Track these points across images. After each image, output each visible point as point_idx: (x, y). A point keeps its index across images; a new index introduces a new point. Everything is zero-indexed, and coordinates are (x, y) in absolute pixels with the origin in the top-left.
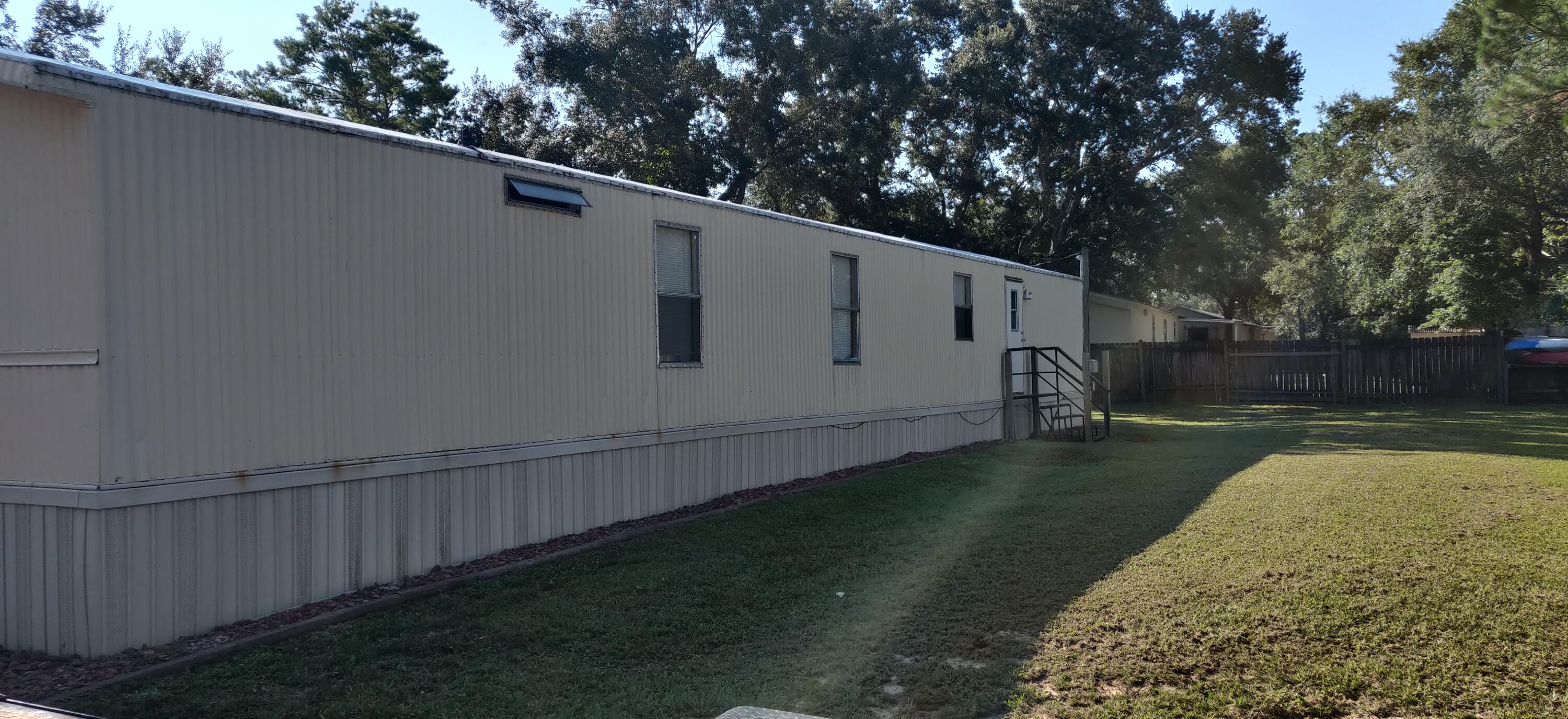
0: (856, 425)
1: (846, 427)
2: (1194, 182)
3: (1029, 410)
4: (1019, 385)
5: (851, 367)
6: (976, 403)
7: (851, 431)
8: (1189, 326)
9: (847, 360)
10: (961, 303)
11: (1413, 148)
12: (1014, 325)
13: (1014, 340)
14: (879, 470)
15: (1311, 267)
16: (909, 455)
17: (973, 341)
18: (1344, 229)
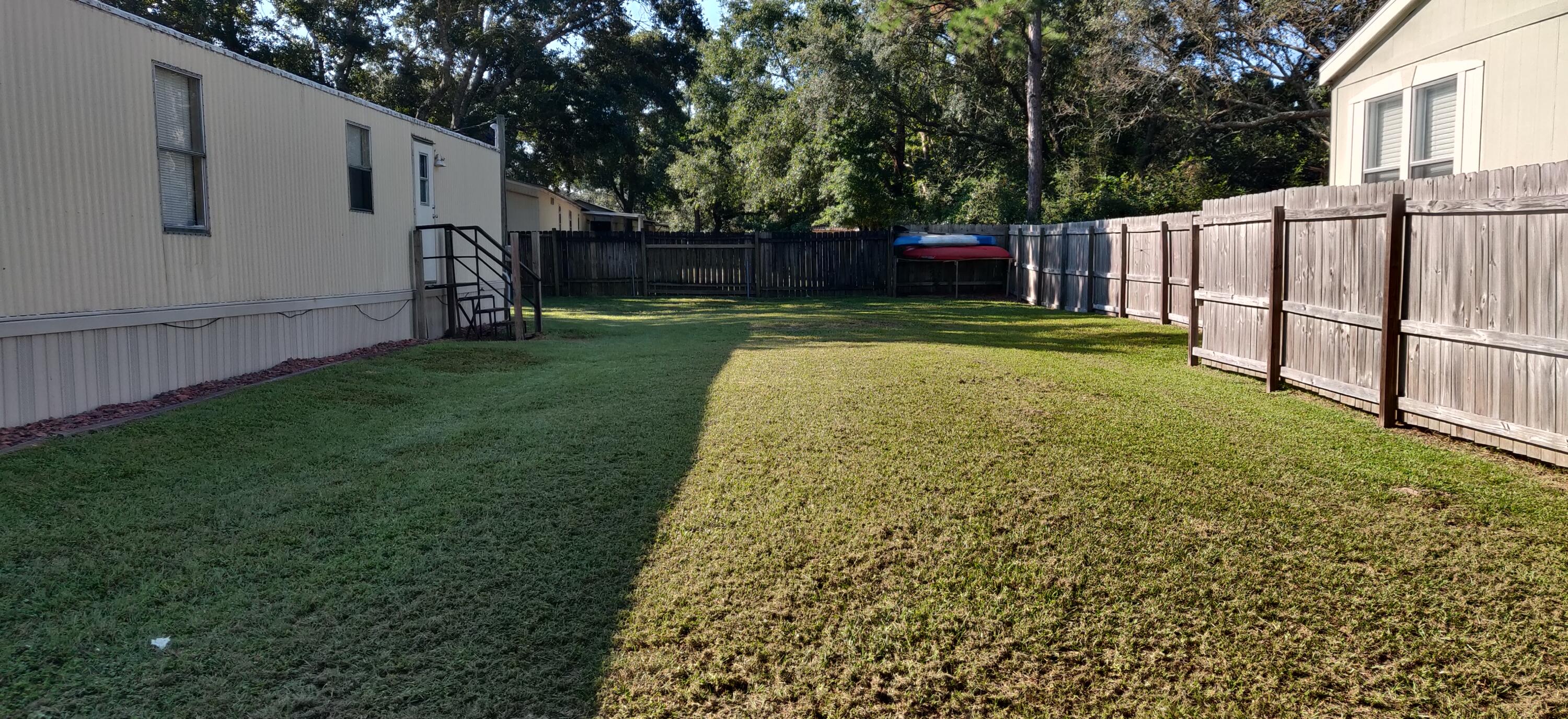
0: (205, 323)
1: (189, 326)
2: (606, 62)
3: (443, 303)
4: (432, 271)
5: (195, 240)
6: (378, 293)
7: (197, 332)
8: (591, 219)
9: (187, 227)
10: (357, 163)
11: (810, 48)
12: (424, 198)
13: (425, 216)
14: (243, 386)
15: (712, 163)
16: (288, 363)
17: (373, 213)
18: (744, 126)
